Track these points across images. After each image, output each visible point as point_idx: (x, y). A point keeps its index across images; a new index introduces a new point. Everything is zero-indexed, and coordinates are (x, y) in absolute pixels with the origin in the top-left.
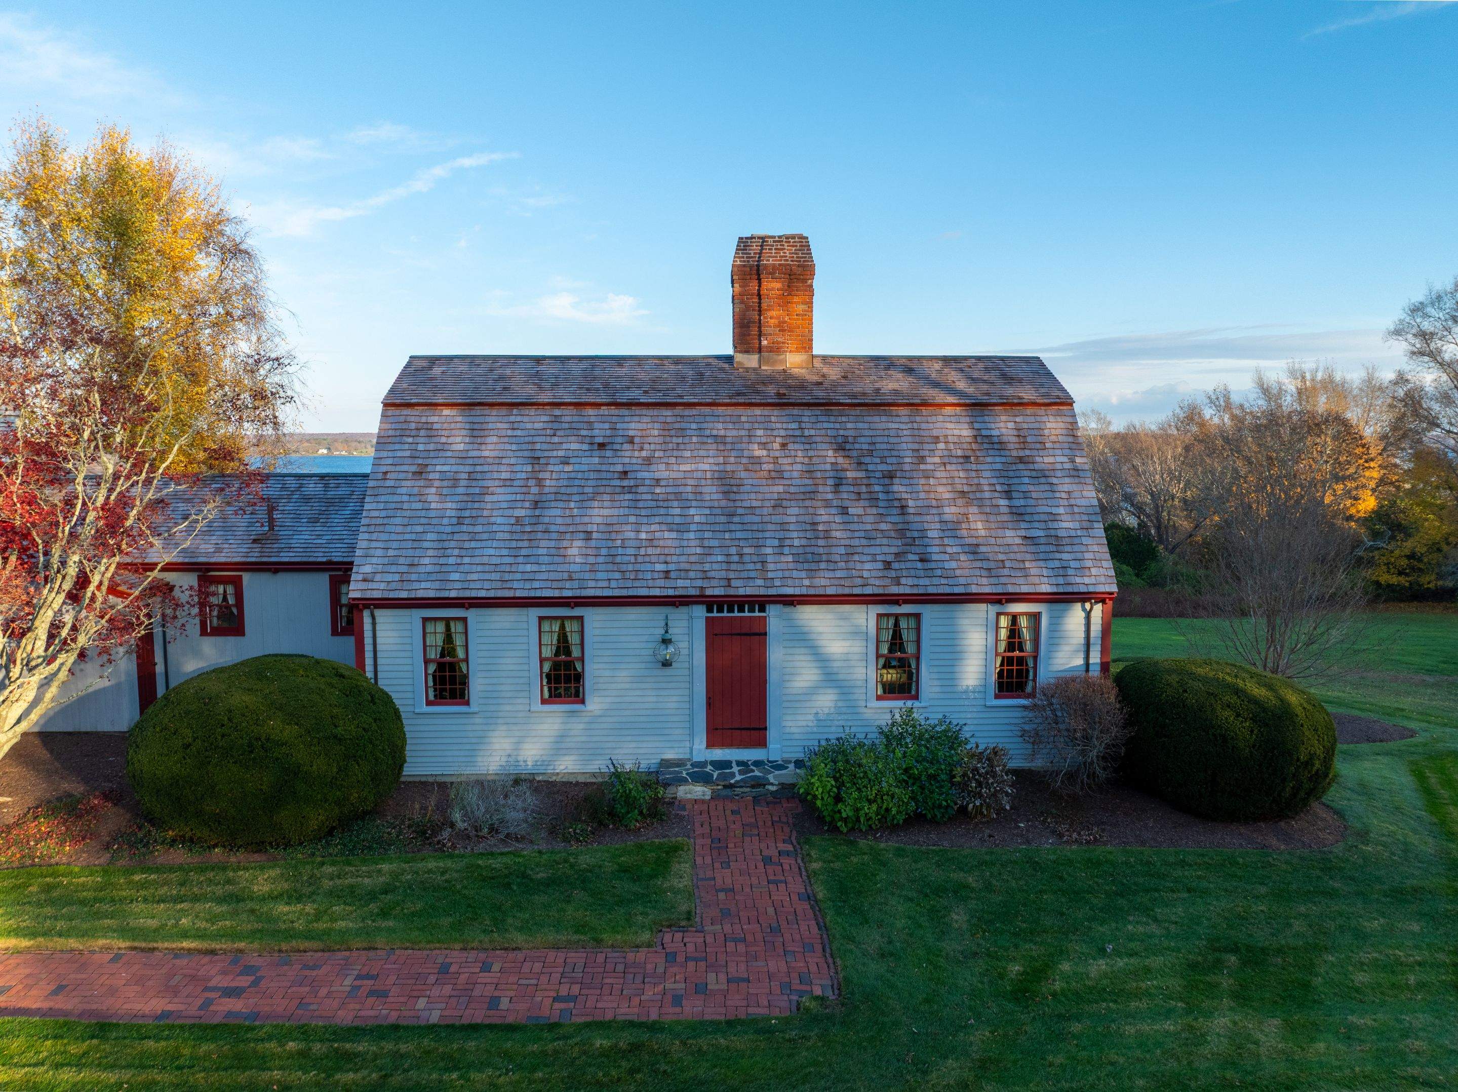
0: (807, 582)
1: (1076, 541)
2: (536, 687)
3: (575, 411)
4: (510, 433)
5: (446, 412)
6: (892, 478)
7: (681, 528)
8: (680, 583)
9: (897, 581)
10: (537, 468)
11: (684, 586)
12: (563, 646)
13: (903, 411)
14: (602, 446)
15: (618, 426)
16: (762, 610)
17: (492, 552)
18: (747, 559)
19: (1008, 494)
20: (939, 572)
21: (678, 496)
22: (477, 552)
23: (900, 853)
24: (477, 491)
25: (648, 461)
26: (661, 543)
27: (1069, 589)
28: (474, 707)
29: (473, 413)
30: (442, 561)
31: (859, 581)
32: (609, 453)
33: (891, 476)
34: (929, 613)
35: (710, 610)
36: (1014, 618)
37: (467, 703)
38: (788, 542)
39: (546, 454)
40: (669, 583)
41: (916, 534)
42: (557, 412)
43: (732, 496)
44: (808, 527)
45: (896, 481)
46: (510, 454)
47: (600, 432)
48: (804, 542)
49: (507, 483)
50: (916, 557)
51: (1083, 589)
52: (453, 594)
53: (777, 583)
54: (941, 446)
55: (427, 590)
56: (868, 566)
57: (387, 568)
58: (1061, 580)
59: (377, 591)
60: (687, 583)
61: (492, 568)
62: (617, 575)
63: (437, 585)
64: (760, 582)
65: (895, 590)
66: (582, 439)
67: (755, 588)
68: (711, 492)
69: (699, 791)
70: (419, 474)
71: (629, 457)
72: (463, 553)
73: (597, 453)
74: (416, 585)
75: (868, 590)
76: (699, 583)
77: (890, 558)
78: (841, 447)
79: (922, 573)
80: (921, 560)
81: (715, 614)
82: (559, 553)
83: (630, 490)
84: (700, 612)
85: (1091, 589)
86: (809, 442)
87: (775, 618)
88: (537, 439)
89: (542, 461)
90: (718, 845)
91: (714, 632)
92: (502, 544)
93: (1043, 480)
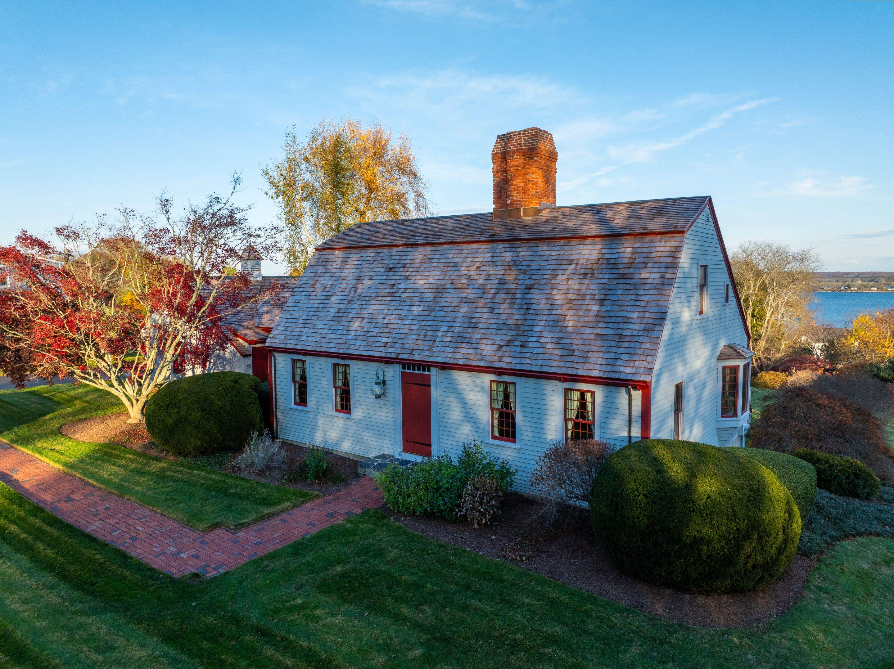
0: (451, 355)
1: (636, 339)
2: (333, 402)
3: (388, 250)
4: (356, 263)
5: (337, 252)
6: (530, 289)
7: (404, 318)
8: (390, 350)
9: (500, 360)
10: (358, 282)
12: (345, 381)
14: (391, 269)
15: (403, 258)
16: (429, 371)
17: (322, 327)
18: (427, 338)
19: (602, 302)
20: (528, 355)
21: (411, 299)
22: (317, 326)
24: (331, 294)
25: (407, 278)
26: (392, 326)
28: (308, 409)
29: (347, 252)
30: (303, 330)
31: (479, 357)
32: (391, 273)
33: (530, 287)
34: (520, 383)
35: (404, 368)
36: (582, 394)
37: (306, 406)
38: (452, 329)
39: (365, 274)
40: (386, 350)
41: (527, 328)
42: (380, 251)
43: (437, 299)
44: (467, 320)
45: (532, 291)
46: (351, 274)
47: (393, 262)
48: (461, 329)
49: (344, 290)
50: (520, 344)
51: (623, 376)
54: (573, 266)
56: (489, 347)
57: (283, 332)
58: (609, 368)
60: (393, 350)
61: (318, 335)
62: (365, 343)
63: (296, 342)
64: (427, 353)
65: (497, 365)
66: (384, 266)
68: (428, 297)
69: (375, 474)
70: (313, 285)
72: (312, 326)
73: (386, 274)
74: (289, 342)
75: (482, 364)
76: (398, 351)
77: (502, 343)
79: (518, 355)
80: (522, 346)
81: (406, 371)
82: (347, 329)
83: (392, 295)
84: (398, 369)
85: (629, 377)
86: (493, 265)
87: (435, 376)
88: (365, 266)
89: (362, 278)
91: (405, 381)
92: (327, 323)
93: (633, 292)
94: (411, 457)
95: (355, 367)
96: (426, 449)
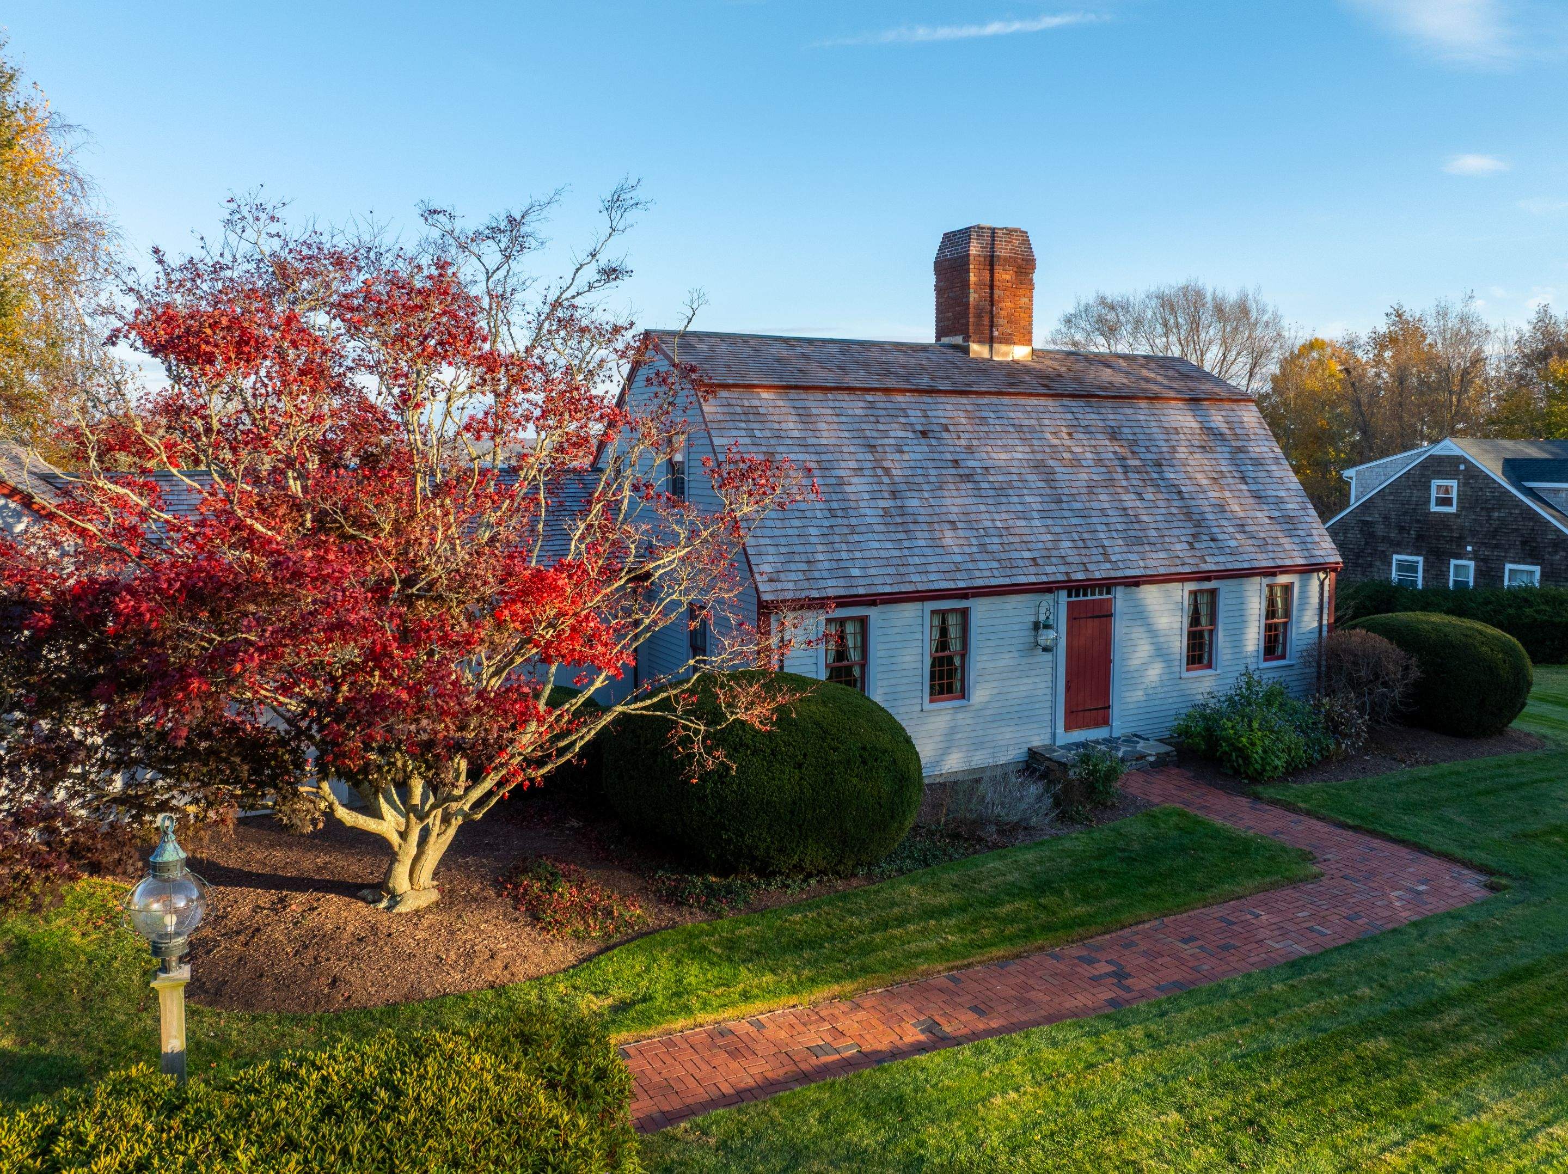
0: (1141, 563)
1: (1301, 520)
2: (927, 685)
3: (884, 398)
4: (835, 419)
5: (765, 395)
6: (1160, 466)
8: (1049, 569)
9: (1201, 560)
10: (878, 456)
11: (1054, 572)
13: (1143, 404)
14: (924, 434)
15: (929, 413)
16: (1109, 592)
17: (877, 545)
18: (1089, 543)
19: (1243, 479)
20: (1227, 550)
22: (863, 546)
24: (833, 481)
25: (970, 449)
26: (1017, 531)
27: (1314, 561)
29: (791, 396)
30: (836, 556)
31: (1178, 562)
32: (933, 442)
33: (1158, 464)
34: (1224, 587)
35: (1070, 595)
36: (1272, 589)
38: (1112, 527)
39: (880, 442)
40: (1040, 570)
41: (1198, 517)
42: (869, 398)
43: (1052, 484)
44: (1121, 512)
45: (1165, 469)
46: (846, 442)
48: (1124, 526)
50: (1207, 538)
51: (1318, 561)
52: (861, 591)
53: (1121, 565)
54: (1182, 436)
55: (834, 588)
56: (1178, 547)
57: (787, 567)
59: (783, 590)
60: (1053, 569)
61: (884, 562)
62: (995, 564)
63: (842, 582)
64: (1108, 565)
65: (1205, 567)
66: (904, 427)
67: (1100, 571)
71: (952, 445)
72: (851, 547)
73: (923, 441)
74: (822, 584)
75: (1187, 569)
76: (1063, 568)
77: (1190, 539)
78: (1113, 437)
79: (1216, 551)
80: (1212, 540)
81: (1074, 599)
82: (935, 544)
85: (1323, 562)
86: (1088, 431)
87: (1120, 599)
88: (864, 426)
89: (879, 449)
91: (1075, 616)
92: (882, 537)
93: (1260, 468)
94: (1079, 735)
95: (980, 609)
96: (1101, 715)
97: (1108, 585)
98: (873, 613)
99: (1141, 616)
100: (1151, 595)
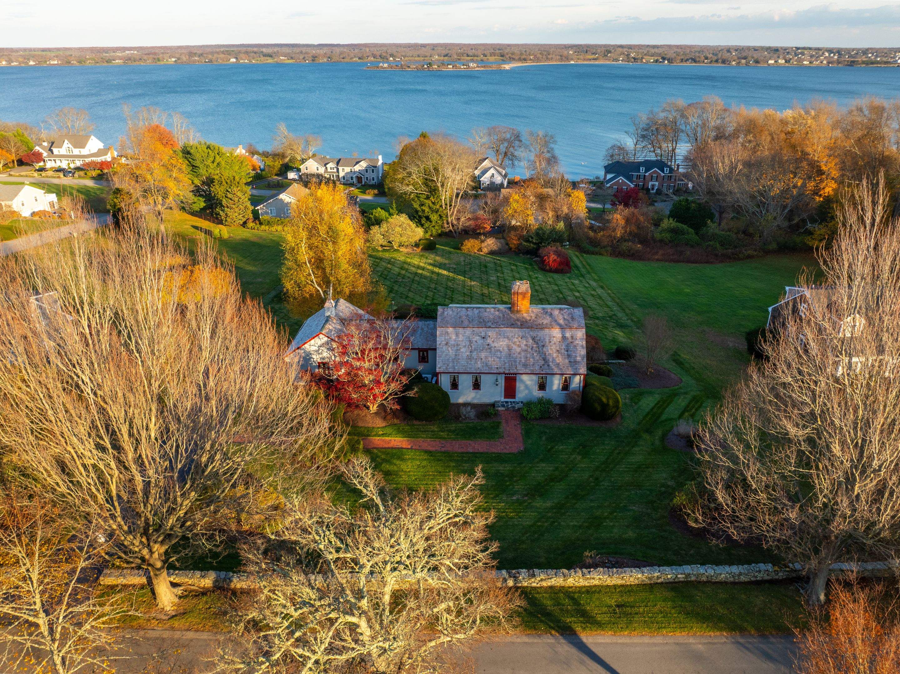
1: (580, 362)
2: (472, 388)
3: (478, 329)
4: (465, 334)
5: (451, 329)
7: (500, 358)
9: (542, 370)
11: (501, 371)
12: (476, 380)
14: (483, 338)
15: (487, 333)
18: (513, 365)
20: (551, 369)
21: (499, 350)
23: (537, 425)
24: (459, 348)
26: (496, 361)
27: (577, 373)
28: (460, 390)
29: (457, 329)
30: (454, 364)
32: (485, 340)
33: (543, 346)
34: (548, 376)
36: (565, 378)
37: (458, 390)
38: (521, 361)
39: (472, 340)
40: (497, 370)
42: (474, 329)
43: (510, 351)
44: (526, 358)
46: (465, 339)
47: (483, 334)
48: (524, 361)
49: (465, 346)
50: (547, 365)
51: (579, 373)
52: (456, 372)
53: (519, 370)
54: (555, 339)
55: (451, 370)
56: (537, 367)
57: (443, 365)
58: (576, 371)
59: (442, 370)
61: (463, 366)
63: (453, 369)
65: (542, 372)
66: (479, 336)
67: (515, 371)
68: (506, 349)
69: (503, 409)
70: (446, 344)
71: (489, 341)
72: (457, 362)
74: (449, 369)
75: (536, 372)
76: (503, 370)
77: (541, 365)
78: (533, 339)
81: (506, 376)
83: (490, 349)
84: (504, 375)
85: (581, 373)
86: (527, 338)
87: (518, 376)
88: (470, 336)
90: (507, 422)
91: (507, 379)
92: (465, 361)
93: (575, 348)
94: (506, 400)
95: (483, 376)
96: (514, 396)
97: (516, 374)
98: (460, 375)
99: (522, 381)
100: (525, 378)
